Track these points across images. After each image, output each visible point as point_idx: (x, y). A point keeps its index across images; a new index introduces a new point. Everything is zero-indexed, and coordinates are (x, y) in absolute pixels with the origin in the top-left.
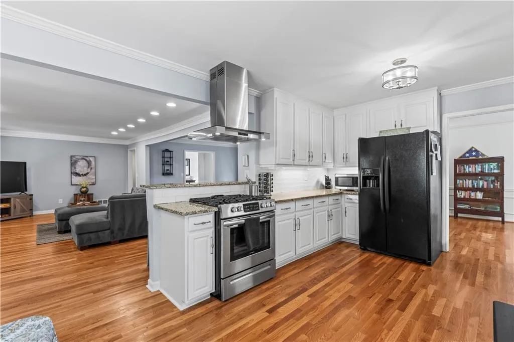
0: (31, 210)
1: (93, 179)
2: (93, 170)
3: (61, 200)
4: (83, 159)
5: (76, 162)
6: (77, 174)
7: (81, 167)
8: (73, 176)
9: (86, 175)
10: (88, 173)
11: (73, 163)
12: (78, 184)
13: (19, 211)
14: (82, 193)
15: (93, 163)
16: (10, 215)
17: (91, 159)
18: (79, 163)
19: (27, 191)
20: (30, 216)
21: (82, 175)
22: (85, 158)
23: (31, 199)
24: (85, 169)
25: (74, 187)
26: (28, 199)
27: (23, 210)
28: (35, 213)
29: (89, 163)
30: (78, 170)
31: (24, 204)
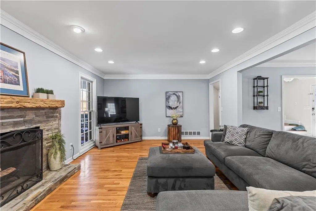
0: (141, 136)
1: (181, 112)
2: (181, 104)
3: (160, 129)
4: (174, 94)
5: (169, 97)
6: (170, 108)
7: (173, 102)
8: (167, 109)
9: (176, 108)
10: (178, 107)
11: (168, 99)
12: (171, 116)
13: (134, 137)
14: (173, 124)
15: (181, 97)
16: (129, 140)
17: (180, 94)
18: (171, 98)
19: (139, 121)
20: (141, 141)
21: (174, 108)
22: (176, 93)
23: (141, 128)
24: (176, 103)
25: (168, 118)
26: (139, 127)
27: (136, 137)
28: (144, 138)
29: (178, 97)
30: (171, 104)
31: (137, 131)
